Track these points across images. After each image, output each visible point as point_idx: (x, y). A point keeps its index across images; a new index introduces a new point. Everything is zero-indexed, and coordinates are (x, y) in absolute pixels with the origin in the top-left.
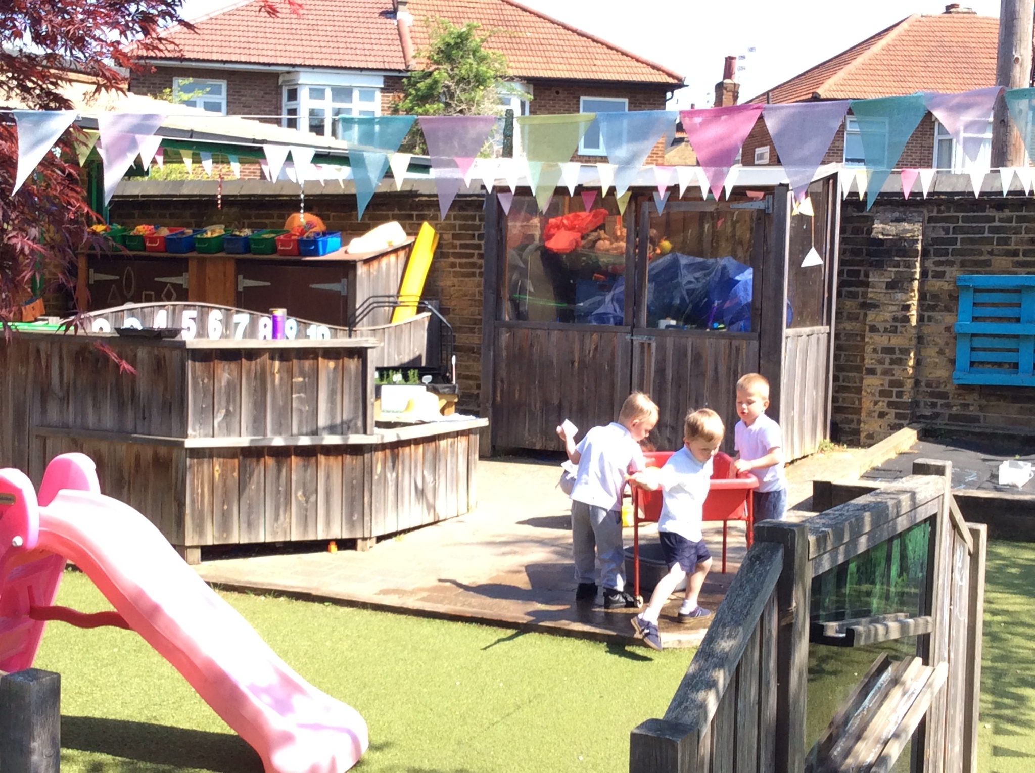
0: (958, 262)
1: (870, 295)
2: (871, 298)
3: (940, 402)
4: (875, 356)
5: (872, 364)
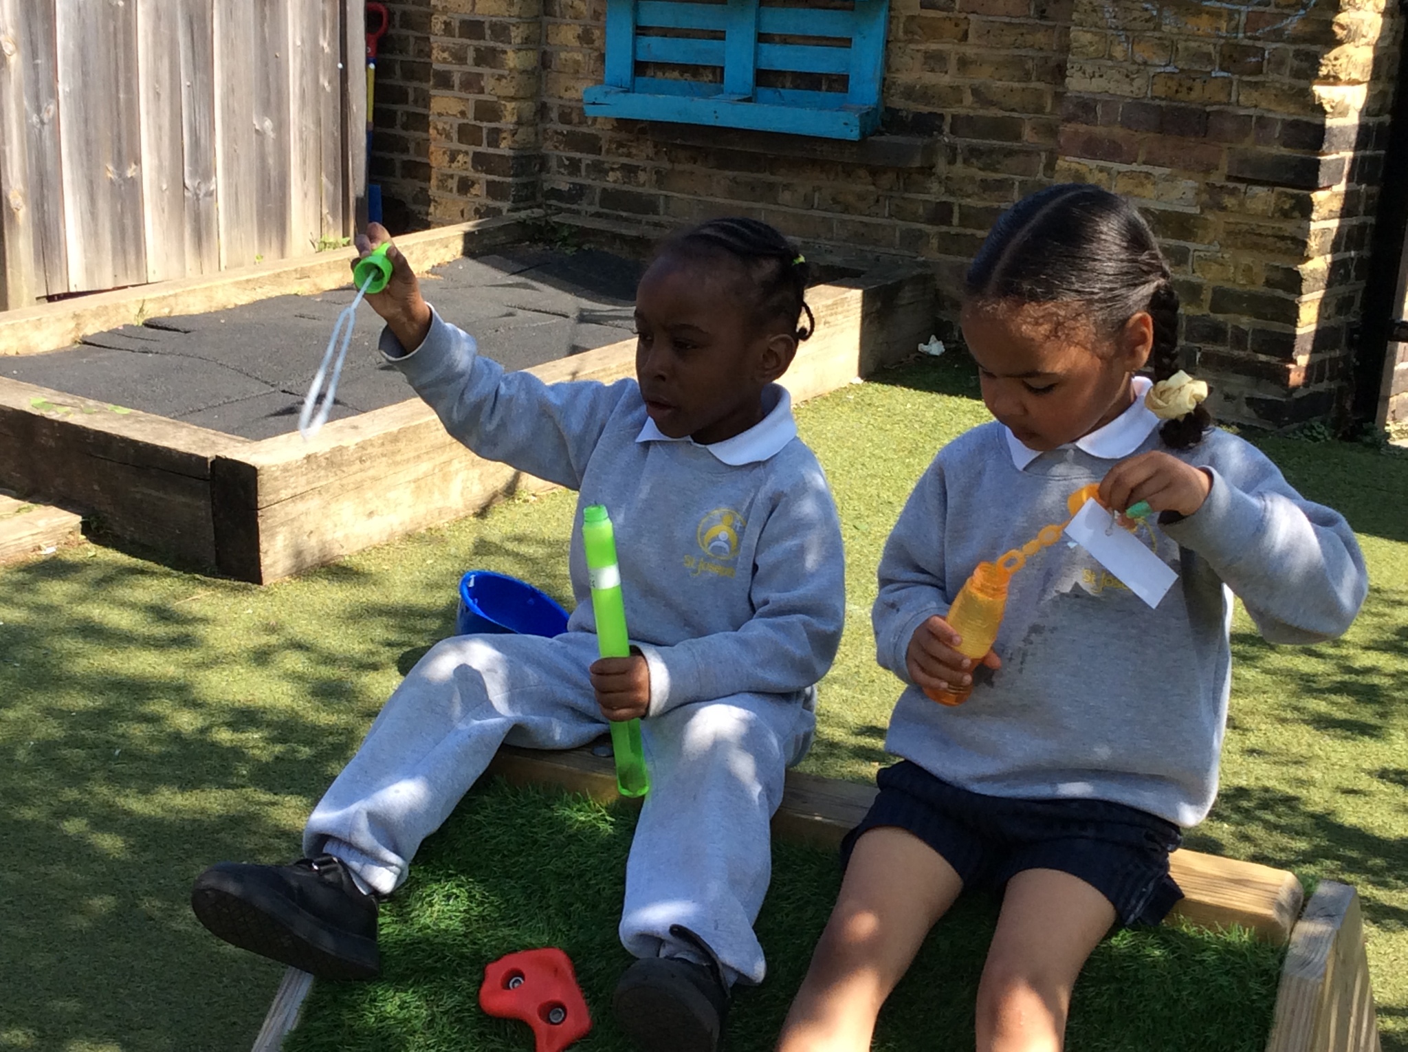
3: (587, 158)
4: (447, 41)
5: (445, 61)
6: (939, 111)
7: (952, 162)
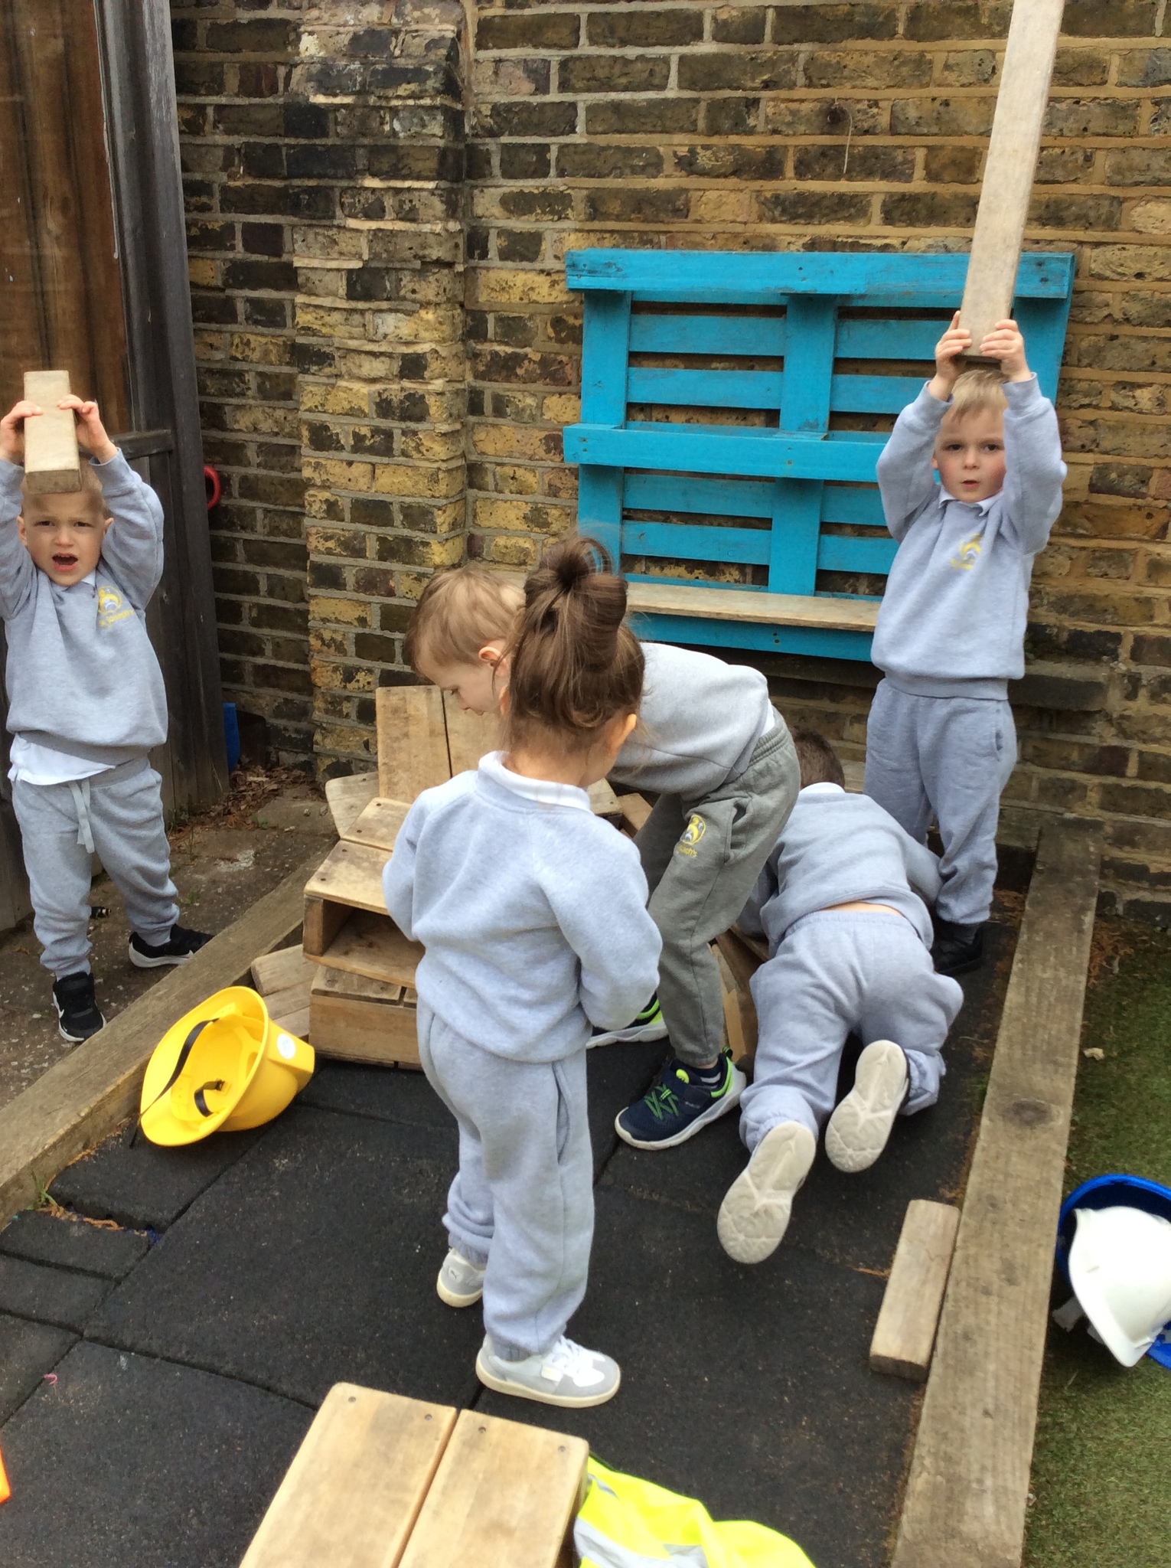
0: (579, 196)
1: (304, 318)
2: (307, 330)
4: (333, 526)
5: (329, 552)
6: (1113, 629)
7: (1132, 695)
